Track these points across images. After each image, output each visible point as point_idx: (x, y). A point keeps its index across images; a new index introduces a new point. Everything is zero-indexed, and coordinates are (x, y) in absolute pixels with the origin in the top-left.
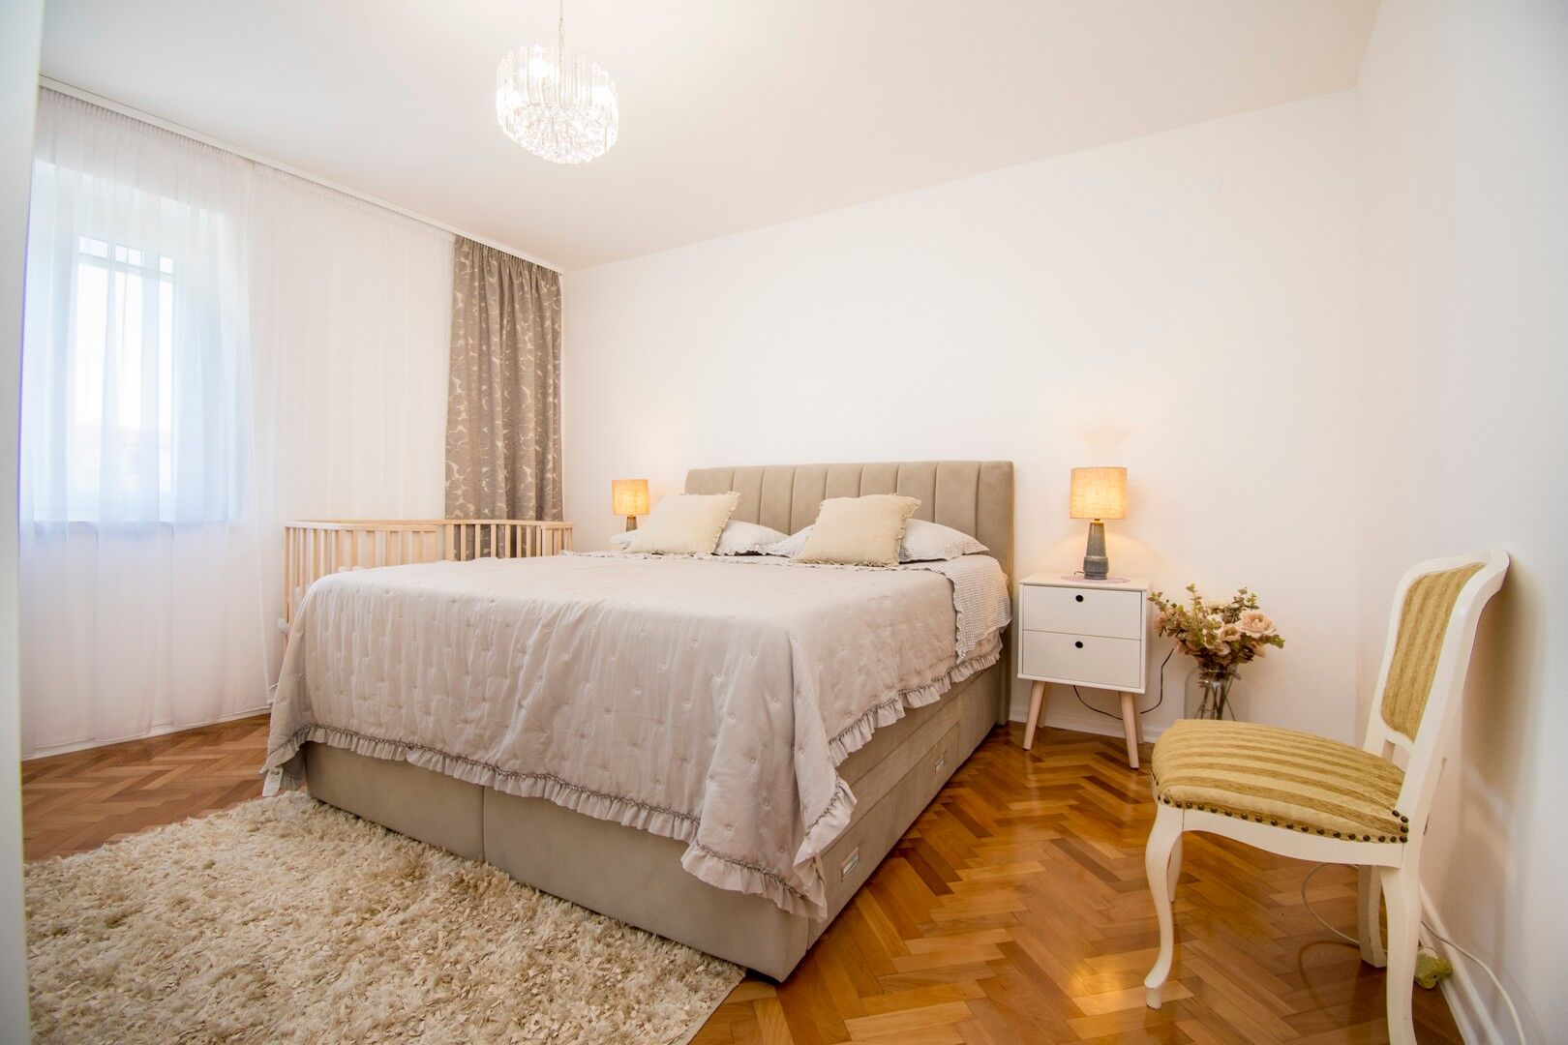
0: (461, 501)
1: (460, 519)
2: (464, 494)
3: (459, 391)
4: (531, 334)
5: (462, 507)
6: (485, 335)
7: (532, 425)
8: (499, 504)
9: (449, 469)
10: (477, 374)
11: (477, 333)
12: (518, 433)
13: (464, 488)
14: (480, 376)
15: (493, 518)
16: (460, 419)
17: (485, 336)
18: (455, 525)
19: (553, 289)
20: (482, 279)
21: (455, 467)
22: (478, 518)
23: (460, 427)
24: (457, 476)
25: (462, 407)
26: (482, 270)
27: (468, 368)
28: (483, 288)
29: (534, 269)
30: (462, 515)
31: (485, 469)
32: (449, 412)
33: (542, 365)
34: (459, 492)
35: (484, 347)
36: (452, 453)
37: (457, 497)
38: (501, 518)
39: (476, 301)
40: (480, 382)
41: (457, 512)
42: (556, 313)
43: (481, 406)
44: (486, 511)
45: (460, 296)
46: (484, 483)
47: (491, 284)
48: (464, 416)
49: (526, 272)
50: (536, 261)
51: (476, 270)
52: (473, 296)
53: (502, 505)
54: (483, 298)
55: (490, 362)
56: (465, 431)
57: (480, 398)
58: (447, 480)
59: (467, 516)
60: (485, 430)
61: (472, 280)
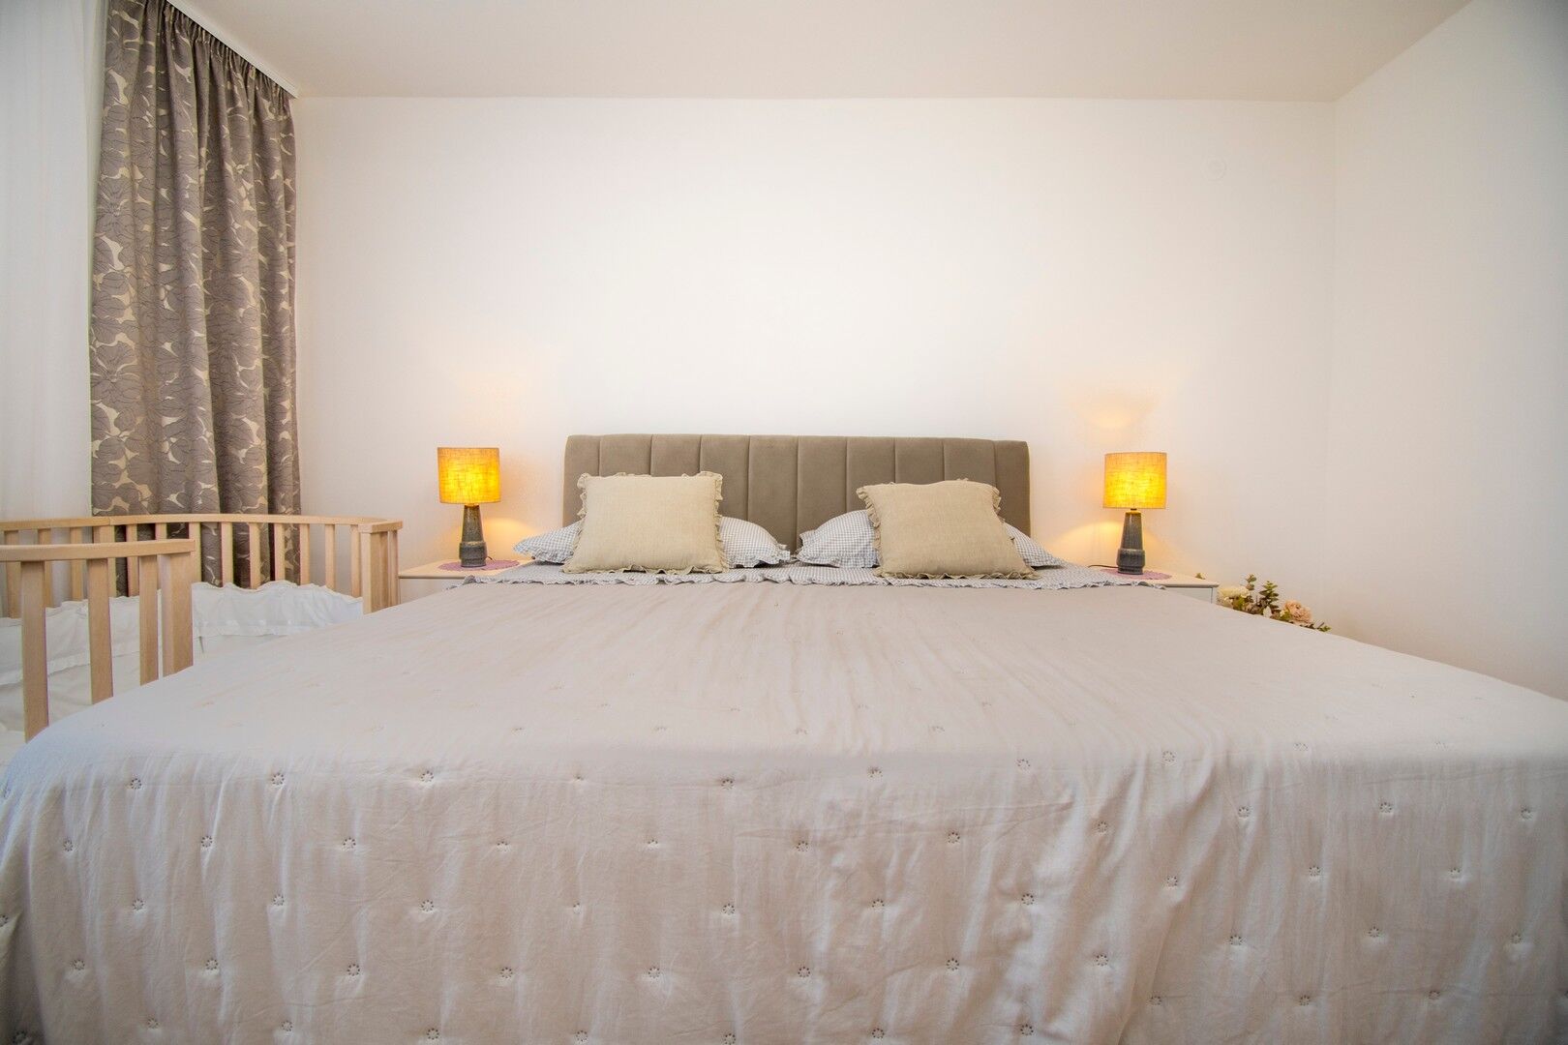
0: (125, 479)
1: (124, 513)
2: (131, 466)
3: (118, 266)
4: (249, 186)
5: (126, 492)
6: (170, 169)
7: (258, 346)
8: (204, 486)
9: (97, 417)
10: (150, 239)
11: (151, 163)
12: (229, 358)
13: (130, 454)
14: (156, 244)
15: (190, 510)
16: (120, 320)
17: (165, 172)
18: (116, 527)
19: (281, 118)
20: (163, 64)
21: (112, 414)
22: (157, 512)
23: (121, 337)
24: (115, 431)
25: (125, 299)
26: (162, 49)
27: (135, 225)
28: (164, 80)
29: (252, 75)
30: (126, 506)
31: (168, 420)
32: (94, 304)
33: (267, 245)
34: (121, 463)
35: (163, 192)
36: (101, 385)
37: (116, 473)
38: (210, 511)
39: (150, 101)
40: (157, 256)
41: (118, 501)
42: (289, 160)
43: (157, 301)
44: (173, 498)
45: (121, 82)
46: (166, 446)
47: (181, 78)
48: (129, 315)
49: (239, 75)
50: (257, 62)
51: (152, 44)
52: (146, 92)
53: (209, 486)
54: (166, 99)
55: (178, 223)
56: (131, 344)
57: (156, 287)
58: (94, 438)
59: (135, 509)
60: (168, 346)
61: (143, 60)
